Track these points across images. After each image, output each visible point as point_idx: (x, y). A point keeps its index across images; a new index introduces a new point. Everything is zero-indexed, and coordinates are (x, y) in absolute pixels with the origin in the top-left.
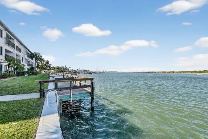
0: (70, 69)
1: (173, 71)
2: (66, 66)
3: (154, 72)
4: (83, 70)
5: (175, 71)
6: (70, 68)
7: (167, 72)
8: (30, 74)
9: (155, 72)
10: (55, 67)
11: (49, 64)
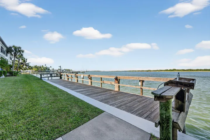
0: (50, 69)
1: (149, 70)
2: (45, 65)
3: (134, 71)
4: (66, 70)
5: (151, 70)
6: (51, 67)
7: (146, 71)
8: (7, 75)
9: (136, 71)
10: (33, 66)
11: (26, 63)
